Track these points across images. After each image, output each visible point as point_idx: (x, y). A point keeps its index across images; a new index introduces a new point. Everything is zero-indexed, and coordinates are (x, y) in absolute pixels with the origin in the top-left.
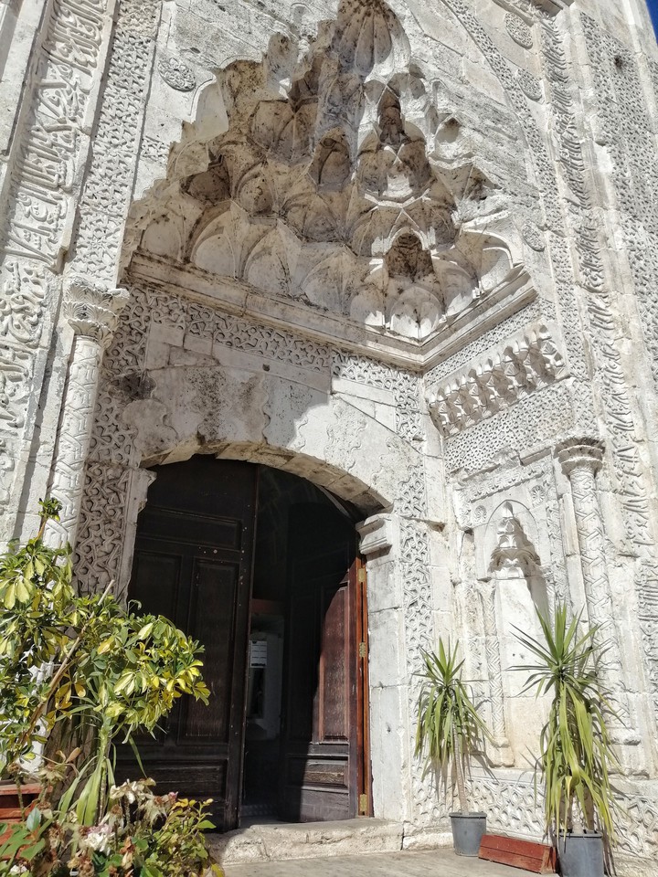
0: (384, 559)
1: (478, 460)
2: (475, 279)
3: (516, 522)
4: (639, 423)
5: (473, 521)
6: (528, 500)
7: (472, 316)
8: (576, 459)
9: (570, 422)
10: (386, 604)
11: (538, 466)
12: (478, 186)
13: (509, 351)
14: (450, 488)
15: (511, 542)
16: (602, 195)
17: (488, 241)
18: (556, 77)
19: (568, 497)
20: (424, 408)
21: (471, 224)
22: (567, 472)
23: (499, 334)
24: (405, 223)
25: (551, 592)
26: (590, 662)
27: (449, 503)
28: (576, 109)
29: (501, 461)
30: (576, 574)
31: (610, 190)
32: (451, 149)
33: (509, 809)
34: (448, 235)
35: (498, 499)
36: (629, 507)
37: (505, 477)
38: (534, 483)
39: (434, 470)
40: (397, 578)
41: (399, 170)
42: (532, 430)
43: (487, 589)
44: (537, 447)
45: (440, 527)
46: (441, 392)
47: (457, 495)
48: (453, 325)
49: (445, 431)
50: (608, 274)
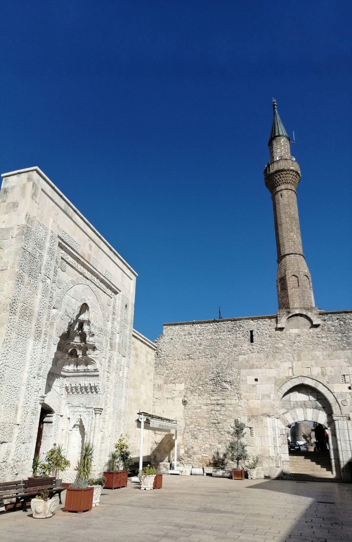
0: (50, 424)
1: (75, 403)
2: (87, 365)
3: (81, 420)
4: (109, 403)
5: (70, 416)
6: (85, 416)
7: (83, 372)
8: (98, 412)
9: (98, 404)
10: (48, 435)
11: (89, 410)
12: (94, 348)
13: (90, 384)
14: (66, 407)
15: (78, 423)
16: (115, 348)
17: (92, 360)
18: (114, 314)
19: (94, 419)
20: (64, 386)
21: (90, 356)
22: (96, 414)
23: (88, 378)
24: (75, 347)
25: (86, 436)
26: (91, 452)
27: (66, 411)
28: (115, 323)
29: (81, 405)
30: (92, 435)
31: (117, 346)
32: (91, 339)
33: (67, 478)
34: (84, 354)
35: (78, 413)
36: (104, 421)
37: (81, 409)
38: (87, 413)
39: (64, 402)
40: (53, 429)
41: (78, 335)
42: (90, 402)
43: (70, 432)
44: (90, 406)
45: (62, 416)
46: (71, 384)
47: (68, 409)
48: (78, 371)
49: (68, 393)
50: (112, 369)
